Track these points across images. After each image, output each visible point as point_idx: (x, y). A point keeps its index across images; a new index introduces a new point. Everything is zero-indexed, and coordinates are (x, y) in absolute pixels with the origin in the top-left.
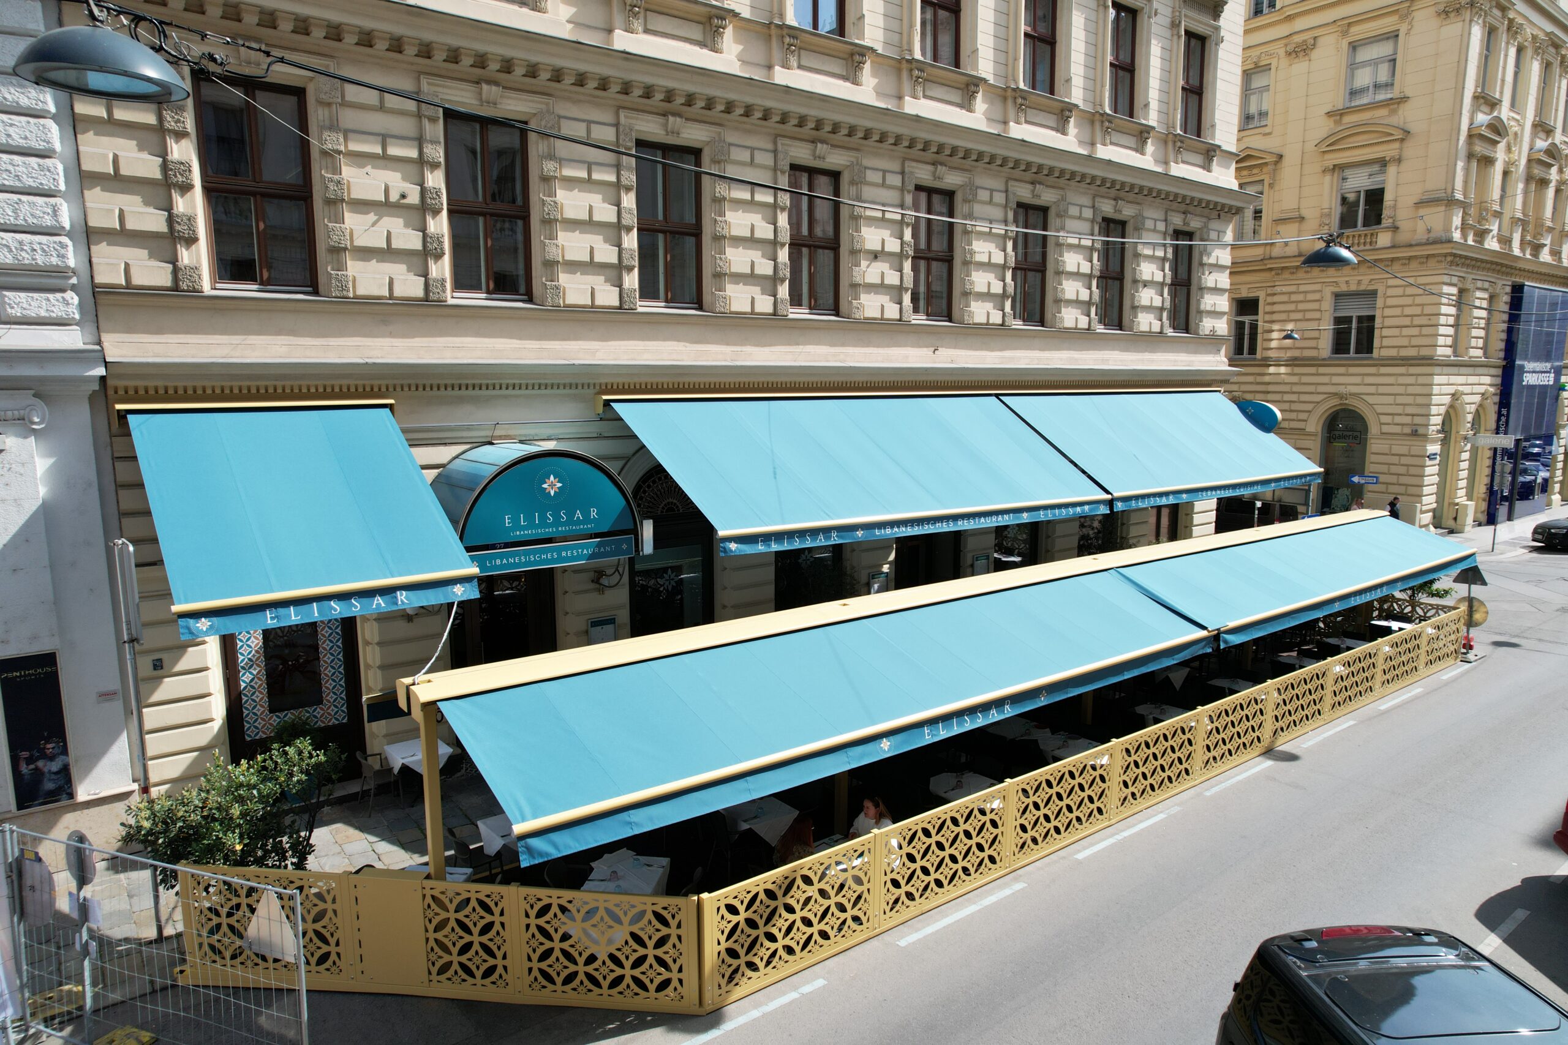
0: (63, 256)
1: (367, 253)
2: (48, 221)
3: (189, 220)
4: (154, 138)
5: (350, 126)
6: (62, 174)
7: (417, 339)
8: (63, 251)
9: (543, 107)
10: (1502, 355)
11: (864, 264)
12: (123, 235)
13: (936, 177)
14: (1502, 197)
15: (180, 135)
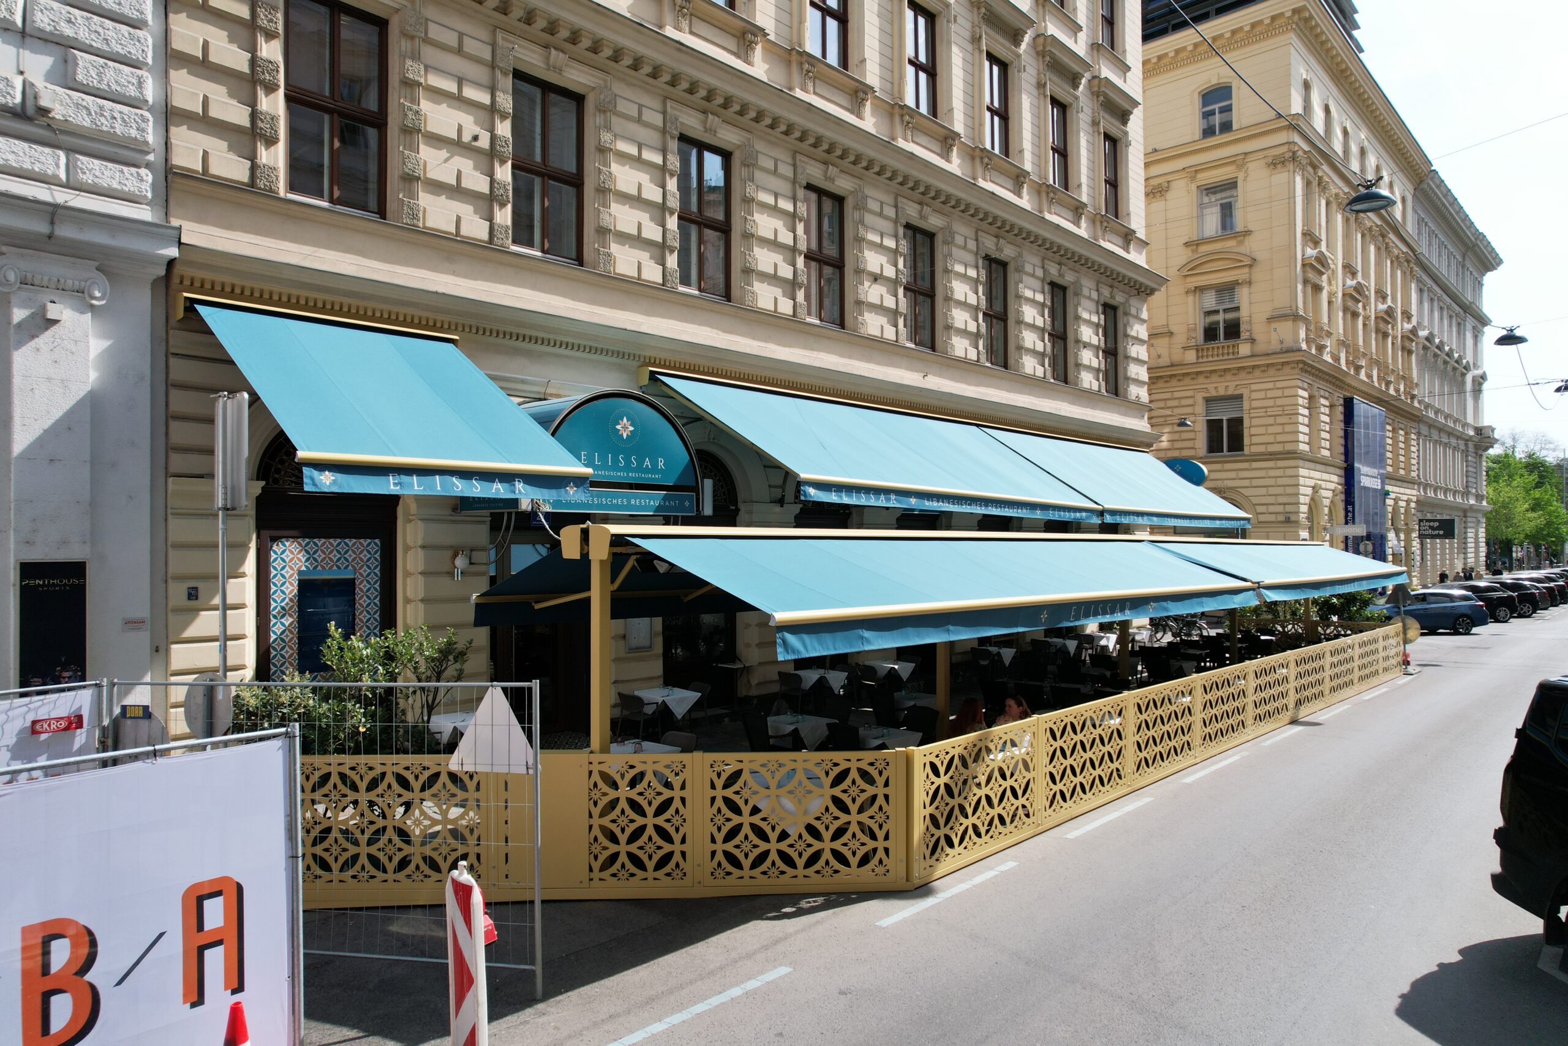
0: (143, 130)
1: (437, 187)
2: (132, 91)
3: (272, 119)
4: (244, 33)
5: (429, 63)
6: (151, 47)
7: (479, 282)
8: (143, 125)
9: (601, 82)
10: (1343, 458)
11: (867, 284)
12: (204, 122)
13: (922, 217)
14: (1329, 321)
15: (270, 36)
